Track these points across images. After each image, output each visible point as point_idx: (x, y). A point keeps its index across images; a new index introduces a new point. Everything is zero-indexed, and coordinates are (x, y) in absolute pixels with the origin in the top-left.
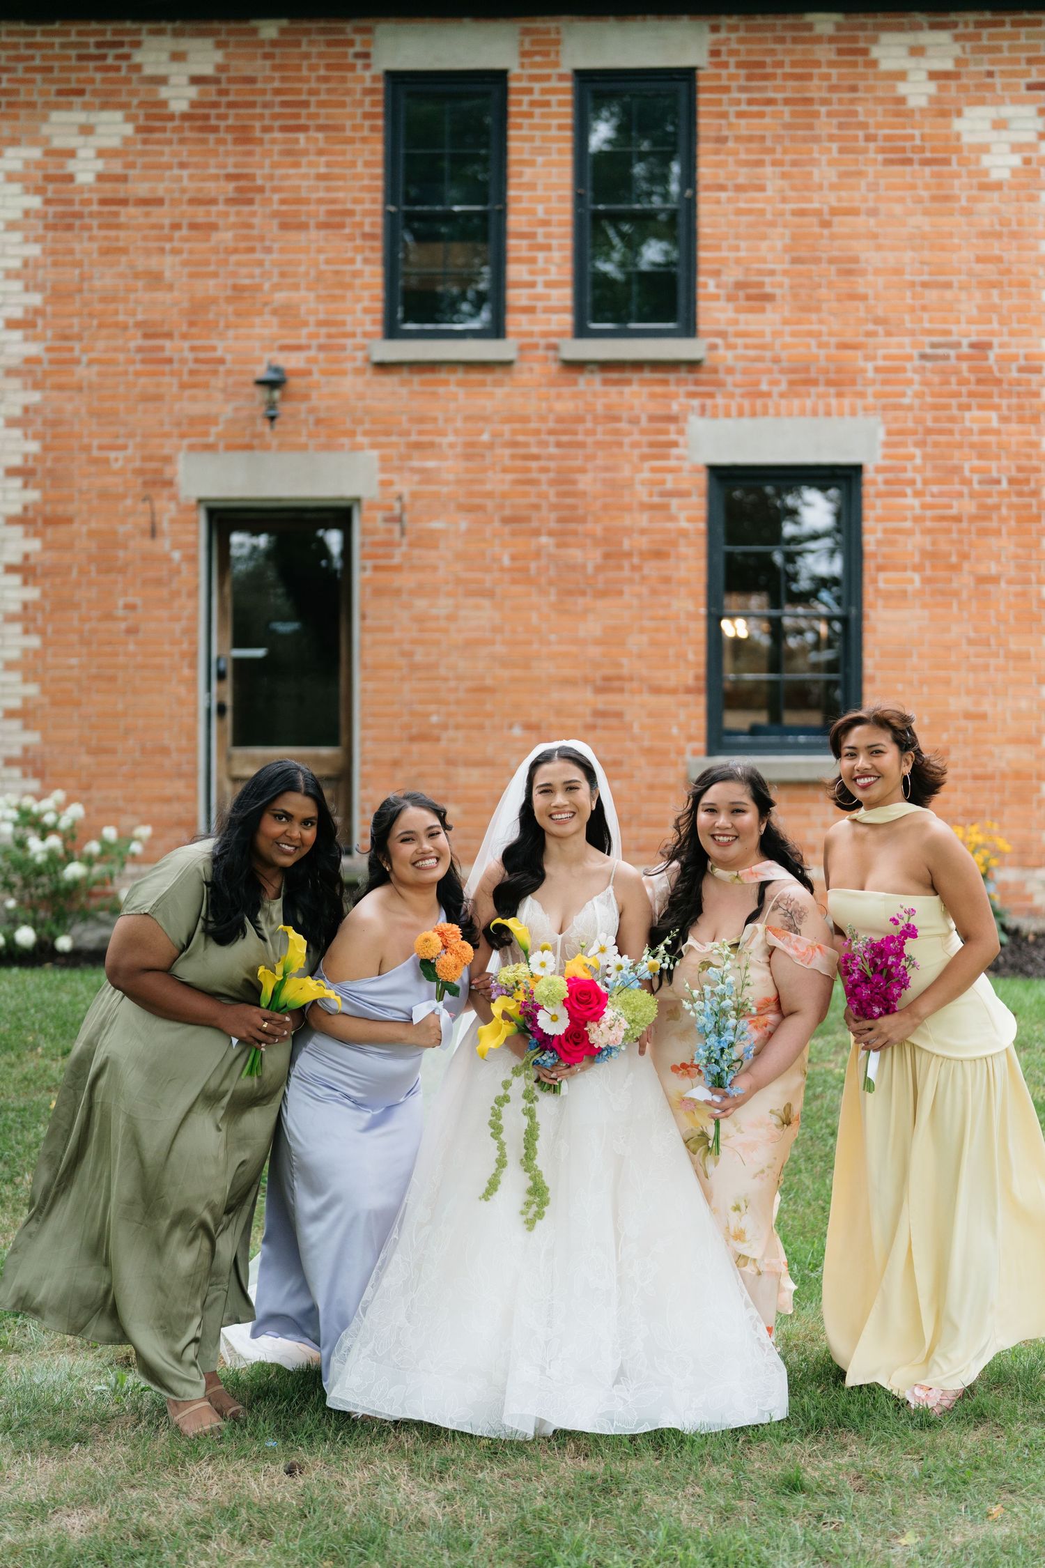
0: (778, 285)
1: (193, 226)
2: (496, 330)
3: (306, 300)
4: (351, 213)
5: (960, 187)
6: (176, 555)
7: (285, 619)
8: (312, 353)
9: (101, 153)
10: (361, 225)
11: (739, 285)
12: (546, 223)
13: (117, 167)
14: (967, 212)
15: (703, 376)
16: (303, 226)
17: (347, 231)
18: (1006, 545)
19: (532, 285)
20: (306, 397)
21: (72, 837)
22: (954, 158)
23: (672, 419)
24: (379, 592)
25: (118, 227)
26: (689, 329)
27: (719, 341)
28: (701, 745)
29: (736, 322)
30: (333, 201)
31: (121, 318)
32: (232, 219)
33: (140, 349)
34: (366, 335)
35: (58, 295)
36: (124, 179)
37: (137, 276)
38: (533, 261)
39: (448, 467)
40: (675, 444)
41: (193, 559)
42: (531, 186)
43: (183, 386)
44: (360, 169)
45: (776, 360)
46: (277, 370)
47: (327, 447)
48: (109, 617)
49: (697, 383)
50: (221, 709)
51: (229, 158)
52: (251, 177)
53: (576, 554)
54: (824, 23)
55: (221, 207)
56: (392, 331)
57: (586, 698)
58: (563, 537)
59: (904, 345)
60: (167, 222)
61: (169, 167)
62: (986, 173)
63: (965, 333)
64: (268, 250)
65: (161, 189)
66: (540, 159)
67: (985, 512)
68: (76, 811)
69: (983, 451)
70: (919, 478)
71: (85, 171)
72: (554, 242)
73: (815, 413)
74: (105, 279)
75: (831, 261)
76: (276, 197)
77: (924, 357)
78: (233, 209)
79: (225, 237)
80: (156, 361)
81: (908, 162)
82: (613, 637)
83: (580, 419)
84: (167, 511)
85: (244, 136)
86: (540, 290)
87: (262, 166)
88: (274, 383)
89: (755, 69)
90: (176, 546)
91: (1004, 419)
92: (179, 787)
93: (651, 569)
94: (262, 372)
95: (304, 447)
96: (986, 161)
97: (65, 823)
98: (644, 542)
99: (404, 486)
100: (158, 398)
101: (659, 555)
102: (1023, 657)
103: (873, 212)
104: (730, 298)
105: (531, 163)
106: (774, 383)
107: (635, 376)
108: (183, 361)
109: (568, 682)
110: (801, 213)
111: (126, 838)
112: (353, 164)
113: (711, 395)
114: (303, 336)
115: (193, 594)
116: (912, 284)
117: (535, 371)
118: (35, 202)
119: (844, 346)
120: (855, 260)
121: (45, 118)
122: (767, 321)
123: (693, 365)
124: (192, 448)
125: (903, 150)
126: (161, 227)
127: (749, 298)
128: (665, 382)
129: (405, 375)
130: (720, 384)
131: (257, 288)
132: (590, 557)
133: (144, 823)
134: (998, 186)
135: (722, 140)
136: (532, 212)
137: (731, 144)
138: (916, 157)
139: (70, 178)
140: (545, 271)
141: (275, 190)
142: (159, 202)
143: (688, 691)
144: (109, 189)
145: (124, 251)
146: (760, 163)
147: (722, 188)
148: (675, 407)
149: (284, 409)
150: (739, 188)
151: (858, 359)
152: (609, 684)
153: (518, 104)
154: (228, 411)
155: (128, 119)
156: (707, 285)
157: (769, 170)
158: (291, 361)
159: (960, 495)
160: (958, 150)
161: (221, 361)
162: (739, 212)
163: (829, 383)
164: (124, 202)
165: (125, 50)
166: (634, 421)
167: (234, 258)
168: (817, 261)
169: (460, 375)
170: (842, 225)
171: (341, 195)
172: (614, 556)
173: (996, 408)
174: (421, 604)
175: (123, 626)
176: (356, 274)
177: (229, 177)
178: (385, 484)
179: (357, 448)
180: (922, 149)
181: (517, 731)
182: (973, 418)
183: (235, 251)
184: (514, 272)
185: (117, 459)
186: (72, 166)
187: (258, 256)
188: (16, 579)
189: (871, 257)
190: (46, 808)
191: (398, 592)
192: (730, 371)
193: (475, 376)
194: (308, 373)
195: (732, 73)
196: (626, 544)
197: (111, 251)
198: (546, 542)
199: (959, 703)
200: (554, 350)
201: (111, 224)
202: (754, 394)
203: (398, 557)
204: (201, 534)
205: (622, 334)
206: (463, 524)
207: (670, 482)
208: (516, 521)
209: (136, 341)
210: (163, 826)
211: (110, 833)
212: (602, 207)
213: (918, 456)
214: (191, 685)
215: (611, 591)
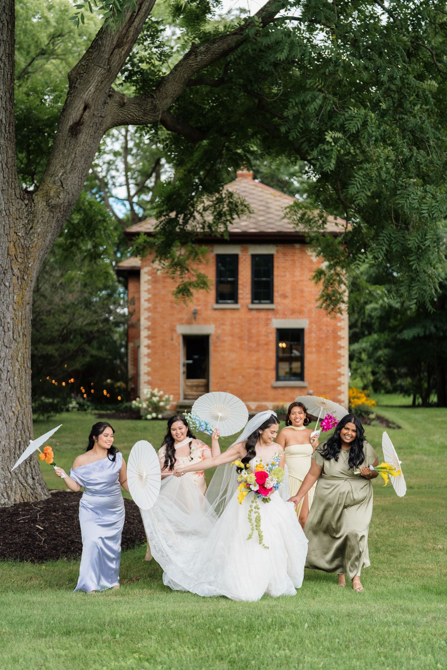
0: (289, 294)
2: (236, 302)
3: (201, 297)
6: (177, 344)
7: (196, 355)
8: (202, 307)
11: (282, 294)
12: (246, 282)
15: (275, 311)
18: (331, 343)
19: (243, 294)
20: (201, 315)
21: (161, 397)
23: (269, 319)
24: (215, 351)
26: (272, 302)
27: (278, 305)
28: (274, 379)
29: (281, 301)
31: (166, 299)
34: (213, 303)
35: (154, 295)
37: (169, 292)
38: (243, 289)
39: (227, 328)
40: (269, 324)
41: (179, 344)
42: (243, 275)
43: (178, 313)
44: (211, 272)
45: (289, 308)
46: (196, 310)
47: (205, 324)
48: (164, 355)
49: (274, 313)
50: (184, 373)
53: (251, 344)
54: (297, 246)
56: (217, 302)
57: (253, 371)
58: (249, 341)
59: (312, 306)
66: (245, 270)
67: (327, 337)
68: (161, 393)
69: (327, 326)
70: (315, 331)
71: (160, 272)
72: (247, 286)
73: (296, 318)
74: (163, 292)
75: (299, 290)
77: (316, 308)
80: (173, 308)
82: (258, 360)
83: (252, 319)
84: (175, 336)
86: (245, 295)
88: (195, 313)
89: (285, 254)
90: (177, 342)
91: (331, 320)
92: (177, 388)
93: (265, 347)
94: (193, 310)
95: (200, 324)
97: (159, 394)
98: (264, 342)
99: (219, 332)
100: (173, 315)
101: (267, 344)
102: (334, 364)
104: (280, 297)
105: (243, 271)
106: (288, 313)
107: (262, 311)
108: (178, 307)
109: (250, 368)
110: (293, 281)
111: (169, 398)
112: (209, 271)
113: (276, 315)
114: (200, 303)
115: (179, 351)
117: (243, 310)
118: (150, 278)
119: (301, 306)
122: (287, 301)
123: (273, 310)
124: (180, 324)
126: (174, 282)
127: (284, 297)
128: (268, 313)
129: (219, 311)
130: (278, 313)
132: (254, 345)
133: (171, 394)
135: (278, 267)
136: (243, 280)
137: (280, 268)
140: (246, 291)
143: (272, 370)
144: (164, 275)
145: (167, 287)
146: (285, 272)
147: (278, 276)
148: (270, 317)
149: (197, 317)
150: (282, 276)
151: (304, 308)
152: (258, 368)
153: (241, 260)
154: (186, 317)
156: (276, 294)
157: (287, 273)
158: (198, 308)
159: (322, 334)
161: (185, 308)
162: (282, 281)
163: (299, 313)
164: (166, 278)
166: (262, 319)
168: (296, 290)
169: (229, 311)
174: (222, 353)
175: (166, 357)
176: (210, 291)
178: (216, 331)
179: (210, 324)
181: (240, 377)
184: (240, 291)
185: (165, 326)
188: (146, 348)
189: (306, 289)
190: (156, 391)
191: (218, 351)
192: (280, 310)
193: (233, 311)
194: (200, 310)
195: (280, 255)
196: (261, 342)
197: (164, 287)
198: (246, 342)
199: (322, 372)
200: (247, 306)
201: (164, 282)
202: (284, 314)
203: (218, 345)
204: (181, 340)
205: (260, 303)
206: (230, 338)
207: (269, 331)
208: (240, 338)
209: (169, 304)
210: (174, 395)
211: (167, 396)
212: (256, 279)
213: (315, 326)
214: (179, 368)
215: (258, 351)
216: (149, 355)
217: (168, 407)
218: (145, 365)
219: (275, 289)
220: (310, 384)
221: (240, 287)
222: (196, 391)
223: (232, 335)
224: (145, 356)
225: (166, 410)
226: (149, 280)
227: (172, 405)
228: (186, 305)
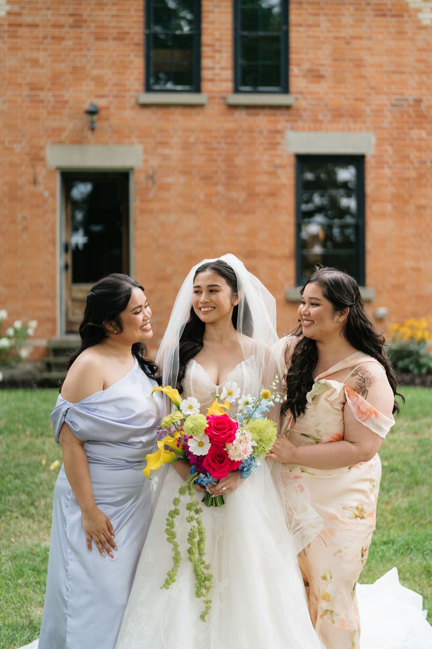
0: (327, 71)
1: (53, 38)
2: (197, 89)
3: (108, 73)
4: (128, 33)
5: (409, 28)
6: (46, 194)
8: (110, 99)
9: (9, 2)
10: (132, 39)
11: (310, 71)
12: (219, 40)
13: (16, 9)
14: (412, 39)
15: (292, 112)
16: (105, 39)
17: (126, 42)
19: (213, 68)
20: (107, 119)
22: (405, 14)
23: (278, 132)
24: (143, 211)
25: (17, 37)
26: (286, 90)
27: (299, 96)
28: (292, 281)
29: (307, 88)
30: (120, 27)
31: (19, 80)
32: (72, 35)
33: (28, 96)
34: (137, 91)
36: (19, 14)
37: (26, 60)
38: (213, 57)
39: (174, 153)
40: (279, 144)
41: (53, 195)
42: (213, 23)
43: (49, 113)
44: (132, 12)
45: (326, 105)
46: (95, 106)
47: (119, 143)
48: (13, 222)
49: (290, 115)
50: (67, 267)
51: (70, 6)
52: (81, 15)
53: (234, 194)
55: (66, 29)
56: (148, 89)
58: (228, 186)
59: (383, 100)
60: (41, 35)
61: (41, 9)
62: (419, 21)
63: (411, 94)
64: (89, 50)
65: (38, 20)
66: (217, 10)
67: (420, 176)
68: (2, 314)
69: (419, 149)
70: (390, 162)
71: (1, 10)
72: (224, 49)
73: (343, 130)
74: (11, 62)
75: (351, 60)
76: (93, 25)
77: (393, 105)
78: (72, 30)
79: (69, 43)
80: (36, 101)
81: (385, 15)
83: (235, 131)
84: (42, 173)
86: (217, 71)
87: (86, 10)
88: (92, 113)
90: (46, 188)
91: (429, 134)
92: (48, 303)
93: (270, 201)
94: (87, 106)
95: (106, 143)
96: (421, 16)
98: (265, 189)
99: (154, 162)
100: (37, 119)
101: (273, 194)
103: (370, 38)
104: (305, 76)
105: (212, 12)
106: (325, 116)
107: (261, 112)
108: (49, 102)
110: (337, 38)
111: (25, 327)
112: (129, 10)
113: (296, 121)
114: (106, 90)
115: (54, 211)
116: (387, 72)
117: (214, 109)
119: (357, 99)
120: (361, 60)
122: (322, 88)
123: (288, 107)
124: (54, 143)
125: (382, 10)
126: (37, 38)
127: (314, 76)
128: (275, 115)
129: (154, 110)
130: (300, 116)
131: (84, 68)
132: (240, 196)
134: (425, 28)
135: (301, 3)
136: (213, 35)
137: (305, 6)
138: (388, 13)
140: (219, 63)
141: (93, 21)
142: (37, 26)
143: (286, 257)
144: (13, 19)
145: (20, 49)
146: (318, 15)
147: (300, 25)
148: (280, 126)
149: (98, 125)
150: (309, 26)
151: (363, 106)
154: (70, 125)
156: (294, 70)
157: (322, 18)
158: (101, 103)
159: (409, 169)
160: (407, 10)
161: (67, 102)
162: (309, 37)
163: (351, 116)
164: (20, 25)
166: (261, 132)
167: (73, 53)
168: (344, 60)
169: (179, 110)
170: (356, 44)
171: (123, 25)
172: (252, 195)
173: (425, 129)
174: (162, 217)
175: (20, 227)
176: (131, 62)
177: (71, 15)
178: (146, 161)
179: (132, 143)
180: (391, 10)
182: (415, 133)
183: (73, 50)
184: (206, 62)
185: (17, 148)
187: (84, 52)
189: (369, 59)
191: (151, 212)
192: (305, 110)
193: (187, 111)
194: (107, 108)
196: (258, 189)
197: (14, 49)
198: (220, 188)
199: (409, 264)
200: (224, 98)
201: (14, 36)
202: (316, 121)
203: (151, 195)
204: (57, 183)
205: (255, 92)
206: (182, 179)
207: (277, 161)
208: (206, 178)
209: (26, 92)
210: (41, 322)
211: (18, 324)
212: (245, 33)
213: (390, 150)
214: (54, 254)
215: (251, 212)
217: (24, 353)
219: (293, 57)
220: (379, 292)
221: (206, 50)
223: (185, 173)
225: (19, 360)
227: (36, 349)
228: (68, 95)
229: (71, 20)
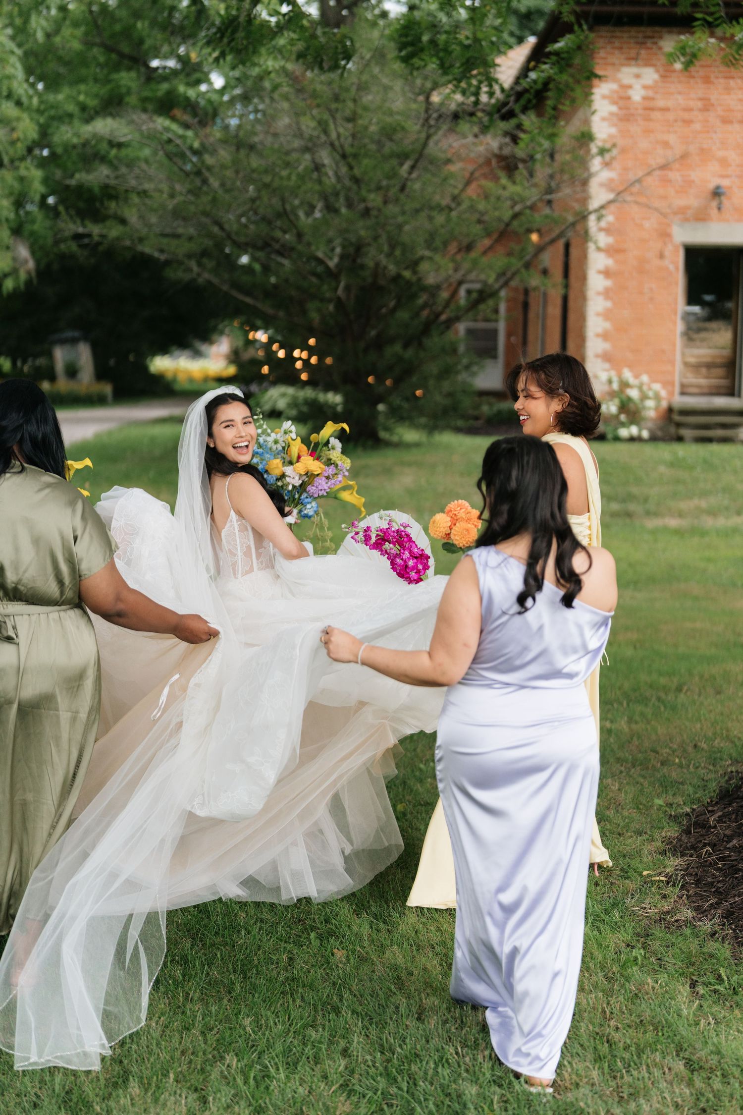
1: (684, 121)
3: (732, 155)
6: (671, 267)
7: (708, 293)
8: (734, 179)
9: (645, 87)
13: (650, 93)
16: (730, 122)
20: (732, 200)
25: (651, 120)
31: (650, 161)
32: (701, 118)
36: (654, 99)
37: (658, 143)
41: (677, 268)
43: (677, 192)
46: (719, 187)
47: (739, 220)
48: (641, 293)
50: (684, 332)
51: (699, 90)
52: (710, 99)
55: (696, 113)
60: (672, 119)
61: (674, 94)
64: (716, 132)
65: (670, 104)
68: (644, 379)
71: (637, 95)
74: (644, 144)
76: (720, 109)
78: (701, 114)
79: (697, 126)
80: (666, 181)
84: (669, 248)
85: (707, 80)
87: (715, 95)
88: (717, 193)
90: (671, 262)
94: (711, 186)
95: (730, 221)
97: (638, 382)
100: (665, 197)
108: (677, 181)
114: (730, 171)
115: (677, 284)
118: (614, 109)
121: (619, 70)
124: (680, 221)
126: (669, 121)
131: (710, 149)
139: (629, 98)
141: (720, 105)
142: (668, 110)
144: (647, 103)
145: (653, 131)
149: (724, 205)
154: (696, 204)
155: (657, 71)
158: (725, 183)
161: (694, 182)
164: (652, 109)
165: (655, 40)
167: (701, 136)
175: (647, 298)
177: (701, 99)
183: (701, 132)
185: (647, 224)
186: (631, 93)
187: (711, 135)
188: (601, 277)
190: (629, 376)
194: (730, 188)
197: (647, 131)
201: (648, 119)
204: (680, 258)
210: (668, 385)
214: (675, 323)
216: (607, 293)
218: (598, 314)
222: (707, 377)
224: (599, 294)
226: (612, 114)
227: (660, 409)
228: (695, 175)
229: (699, 104)
